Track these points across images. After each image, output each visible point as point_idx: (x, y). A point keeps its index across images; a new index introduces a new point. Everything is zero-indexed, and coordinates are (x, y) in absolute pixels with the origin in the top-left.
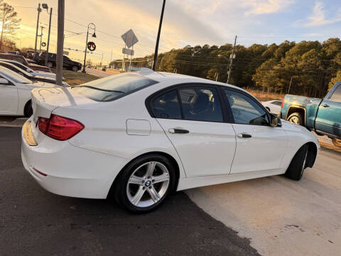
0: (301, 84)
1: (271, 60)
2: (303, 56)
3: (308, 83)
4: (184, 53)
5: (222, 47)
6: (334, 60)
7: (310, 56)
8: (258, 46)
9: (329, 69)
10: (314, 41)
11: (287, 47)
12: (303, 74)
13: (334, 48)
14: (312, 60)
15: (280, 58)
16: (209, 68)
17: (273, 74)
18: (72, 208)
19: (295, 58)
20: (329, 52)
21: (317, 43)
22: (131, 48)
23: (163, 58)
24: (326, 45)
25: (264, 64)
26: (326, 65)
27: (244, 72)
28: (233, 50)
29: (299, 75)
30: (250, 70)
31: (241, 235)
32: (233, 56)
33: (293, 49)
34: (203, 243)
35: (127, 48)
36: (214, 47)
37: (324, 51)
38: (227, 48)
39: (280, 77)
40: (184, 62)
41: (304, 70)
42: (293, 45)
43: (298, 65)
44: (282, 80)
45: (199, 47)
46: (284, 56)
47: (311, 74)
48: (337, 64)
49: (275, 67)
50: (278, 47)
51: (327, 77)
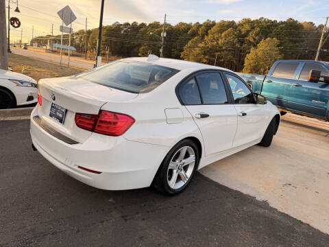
0: (222, 60)
1: (196, 38)
2: (223, 34)
3: (228, 59)
4: (113, 30)
5: (150, 25)
6: (248, 38)
7: (228, 34)
8: (184, 24)
9: (244, 46)
10: (231, 20)
11: (209, 26)
12: (223, 51)
13: (247, 27)
14: (230, 38)
15: (203, 36)
16: (139, 46)
17: (198, 51)
18: (110, 200)
19: (216, 36)
20: (243, 31)
21: (233, 22)
22: (69, 26)
23: (91, 35)
24: (241, 25)
25: (190, 42)
26: (242, 42)
27: (173, 50)
28: (163, 28)
29: (220, 51)
30: (178, 48)
31: (259, 198)
32: (164, 34)
33: (214, 27)
34: (239, 211)
35: (64, 25)
36: (143, 25)
37: (240, 30)
38: (155, 26)
39: (205, 54)
40: (114, 39)
41: (224, 48)
42: (214, 24)
43: (219, 42)
44: (207, 57)
45: (128, 24)
46: (207, 34)
47: (229, 50)
48: (249, 41)
49: (200, 45)
50: (201, 26)
51: (242, 54)
